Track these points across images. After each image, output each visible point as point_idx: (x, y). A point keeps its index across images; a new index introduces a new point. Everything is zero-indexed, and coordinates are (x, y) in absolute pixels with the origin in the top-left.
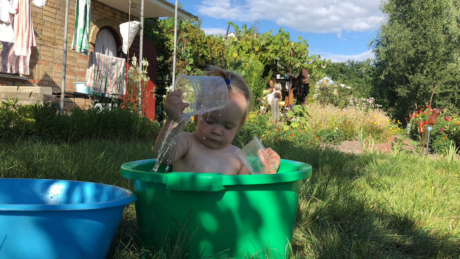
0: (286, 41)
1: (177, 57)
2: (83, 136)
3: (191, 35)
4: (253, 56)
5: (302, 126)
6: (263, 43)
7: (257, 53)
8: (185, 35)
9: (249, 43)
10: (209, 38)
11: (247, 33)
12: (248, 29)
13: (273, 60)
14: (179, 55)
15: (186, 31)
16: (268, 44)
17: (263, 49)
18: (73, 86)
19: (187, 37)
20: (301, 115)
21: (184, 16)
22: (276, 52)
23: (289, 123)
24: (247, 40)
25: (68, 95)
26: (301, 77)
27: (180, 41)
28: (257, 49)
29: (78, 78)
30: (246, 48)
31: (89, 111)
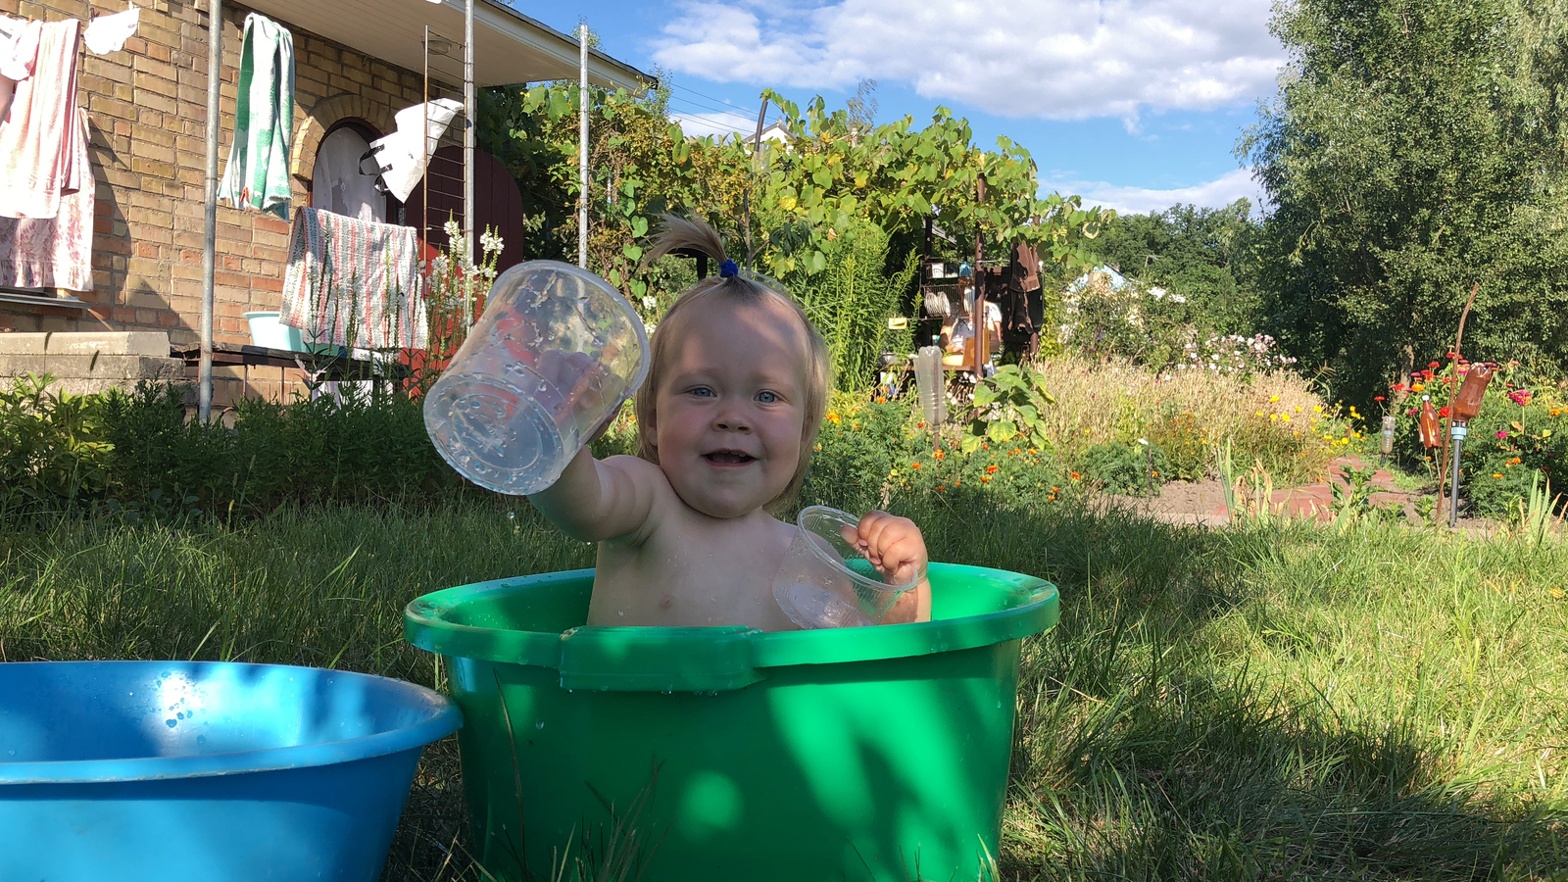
0: (958, 150)
1: (593, 215)
2: (277, 497)
3: (638, 140)
4: (849, 203)
5: (1025, 438)
6: (881, 159)
7: (861, 194)
8: (616, 140)
9: (835, 159)
10: (697, 147)
11: (825, 126)
12: (828, 114)
13: (916, 218)
14: (596, 208)
15: (619, 126)
16: (900, 164)
17: (883, 181)
18: (239, 324)
19: (625, 148)
20: (1020, 399)
21: (612, 77)
22: (927, 189)
23: (980, 428)
24: (827, 149)
25: (224, 357)
26: (1016, 270)
27: (599, 161)
28: (861, 180)
29: (257, 297)
30: (825, 178)
31: (297, 410)
